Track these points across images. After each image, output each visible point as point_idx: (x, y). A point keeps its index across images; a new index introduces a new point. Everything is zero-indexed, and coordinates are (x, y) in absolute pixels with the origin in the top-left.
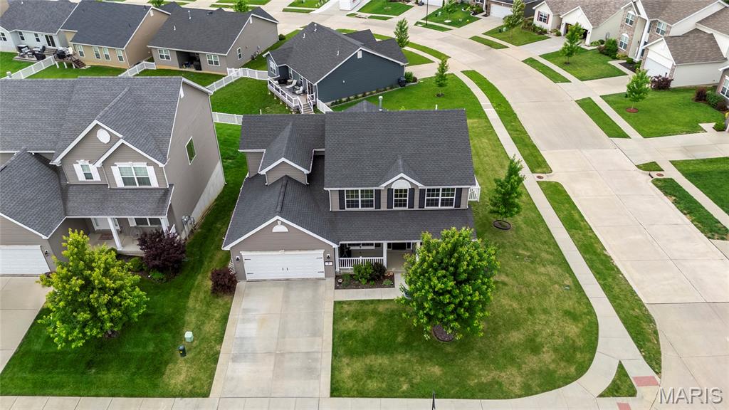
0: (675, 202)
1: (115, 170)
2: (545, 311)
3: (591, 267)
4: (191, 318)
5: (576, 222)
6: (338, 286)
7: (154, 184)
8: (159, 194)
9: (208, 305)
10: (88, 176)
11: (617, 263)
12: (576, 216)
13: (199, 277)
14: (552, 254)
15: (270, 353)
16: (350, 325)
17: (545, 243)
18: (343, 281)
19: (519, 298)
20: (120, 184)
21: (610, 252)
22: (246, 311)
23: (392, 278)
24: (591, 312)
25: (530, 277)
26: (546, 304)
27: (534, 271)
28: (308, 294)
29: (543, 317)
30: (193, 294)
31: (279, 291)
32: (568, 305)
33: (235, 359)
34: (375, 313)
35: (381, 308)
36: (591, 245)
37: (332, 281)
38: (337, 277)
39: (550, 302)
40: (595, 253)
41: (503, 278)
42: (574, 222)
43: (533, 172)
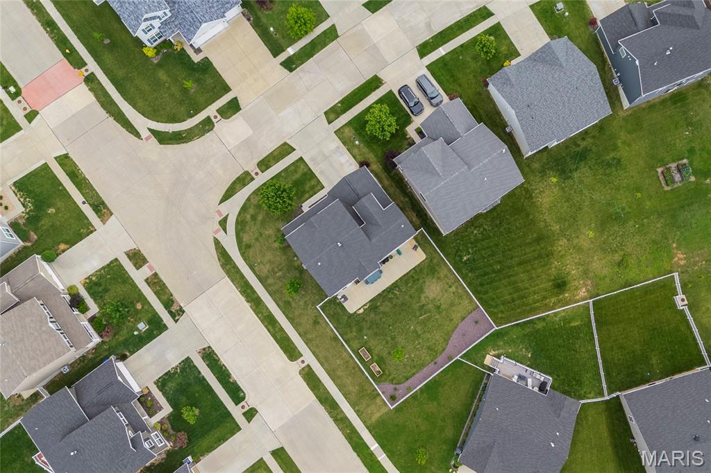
2: (257, 239)
3: (252, 287)
15: (330, 156)
16: (313, 183)
25: (270, 256)
26: (258, 244)
27: (270, 262)
29: (256, 235)
33: (338, 147)
39: (258, 247)
40: (253, 300)
43: (308, 366)
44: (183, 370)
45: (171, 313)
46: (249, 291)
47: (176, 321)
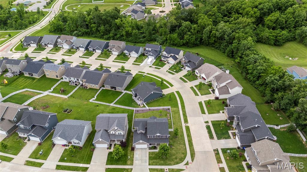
0: (208, 131)
1: (117, 132)
2: (179, 153)
3: (189, 145)
4: (129, 154)
5: (189, 135)
6: (149, 149)
7: (122, 134)
8: (123, 136)
9: (131, 152)
10: (113, 133)
11: (193, 144)
12: (190, 134)
13: (129, 148)
14: (183, 142)
15: (140, 159)
16: (151, 156)
17: (183, 140)
18: (150, 148)
19: (175, 151)
20: (117, 134)
21: (193, 142)
22: (136, 153)
23: (157, 148)
24: (186, 153)
25: (178, 147)
26: (180, 152)
27: (179, 146)
28: (145, 150)
29: (179, 154)
30: (128, 151)
31: (141, 150)
32: (183, 152)
34: (155, 154)
35: (155, 153)
36: (190, 140)
37: (148, 148)
38: (149, 148)
39: (180, 151)
40: (191, 142)
41: (174, 148)
42: (189, 136)
43: (185, 123)
44: (221, 138)
45: (218, 152)
46: (190, 145)
47: (217, 149)
